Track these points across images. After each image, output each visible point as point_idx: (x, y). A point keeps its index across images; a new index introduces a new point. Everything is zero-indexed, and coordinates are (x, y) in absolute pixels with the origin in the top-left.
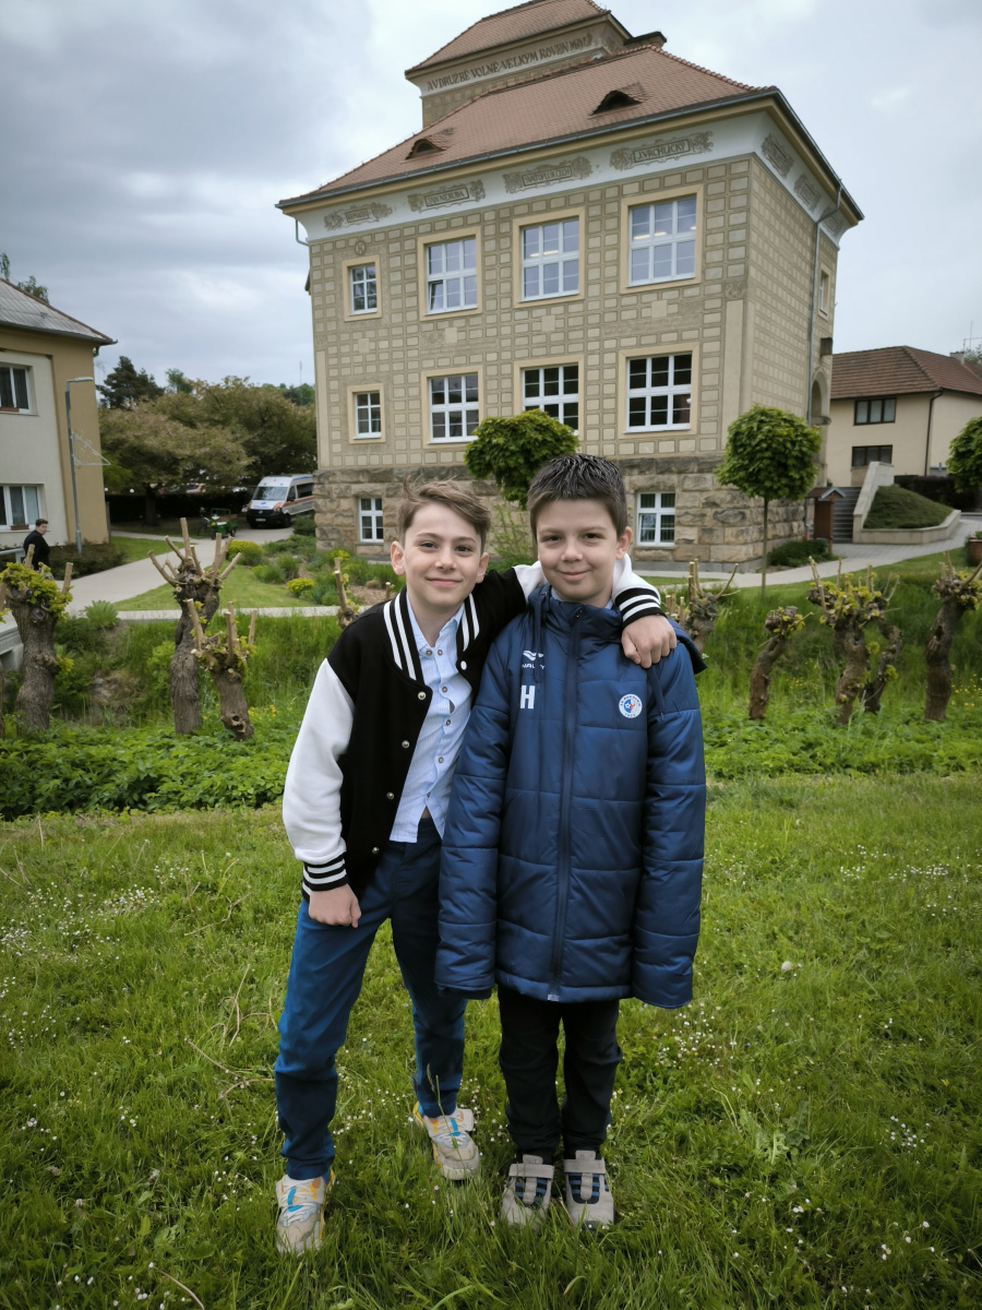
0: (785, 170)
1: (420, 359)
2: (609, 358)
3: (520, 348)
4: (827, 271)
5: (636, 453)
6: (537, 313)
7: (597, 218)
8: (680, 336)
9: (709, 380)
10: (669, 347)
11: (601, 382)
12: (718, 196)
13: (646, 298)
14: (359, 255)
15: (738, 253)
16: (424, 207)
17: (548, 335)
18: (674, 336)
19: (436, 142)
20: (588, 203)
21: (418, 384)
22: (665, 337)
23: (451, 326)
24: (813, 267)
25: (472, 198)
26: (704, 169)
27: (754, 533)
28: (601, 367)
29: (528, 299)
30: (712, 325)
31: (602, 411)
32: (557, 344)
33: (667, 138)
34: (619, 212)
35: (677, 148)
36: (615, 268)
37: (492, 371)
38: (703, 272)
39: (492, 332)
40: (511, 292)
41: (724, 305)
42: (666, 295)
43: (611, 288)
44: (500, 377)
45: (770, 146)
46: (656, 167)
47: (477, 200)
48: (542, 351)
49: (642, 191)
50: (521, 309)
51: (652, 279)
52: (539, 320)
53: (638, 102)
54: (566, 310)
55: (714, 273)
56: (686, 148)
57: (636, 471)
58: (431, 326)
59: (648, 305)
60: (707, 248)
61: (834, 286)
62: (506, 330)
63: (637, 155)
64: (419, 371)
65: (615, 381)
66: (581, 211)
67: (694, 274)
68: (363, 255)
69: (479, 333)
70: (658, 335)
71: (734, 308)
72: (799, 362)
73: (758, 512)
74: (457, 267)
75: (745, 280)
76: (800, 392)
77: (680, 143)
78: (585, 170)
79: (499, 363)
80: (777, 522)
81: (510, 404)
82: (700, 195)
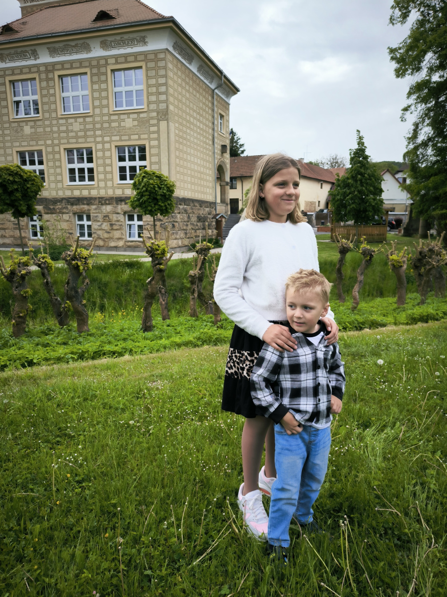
0: (189, 61)
1: (12, 141)
2: (107, 146)
3: (63, 138)
4: (223, 113)
5: (123, 194)
6: (70, 121)
7: (96, 74)
8: (139, 137)
9: (155, 159)
10: (135, 141)
11: (104, 158)
12: (152, 69)
13: (122, 117)
15: (163, 97)
16: (7, 61)
17: (76, 132)
18: (136, 137)
19: (17, 28)
20: (91, 67)
21: (12, 155)
22: (133, 137)
23: (27, 125)
24: (213, 110)
25: (33, 58)
26: (145, 54)
27: (181, 234)
28: (103, 150)
29: (66, 113)
30: (154, 132)
31: (105, 173)
32: (81, 137)
33: (126, 37)
34: (107, 72)
35: (131, 42)
36: (106, 101)
37: (50, 149)
38: (148, 106)
39: (48, 129)
40: (56, 109)
41: (158, 123)
42: (131, 116)
43: (105, 111)
44: (54, 153)
45: (177, 47)
46: (122, 51)
47: (35, 59)
48: (74, 140)
49: (117, 63)
50: (62, 118)
51: (124, 108)
52: (71, 124)
53: (114, 18)
54: (84, 120)
55: (153, 107)
56: (136, 43)
57: (123, 203)
58: (16, 124)
59: (124, 120)
60: (149, 94)
61: (228, 121)
62: (55, 129)
63: (113, 44)
64: (12, 147)
65: (111, 158)
66: (87, 70)
67: (144, 107)
69: (41, 130)
70: (129, 135)
71: (163, 124)
72: (208, 155)
73: (184, 224)
74: (28, 95)
75: (167, 111)
76: (210, 169)
77: (132, 40)
78: (88, 49)
79: (53, 145)
80: (197, 229)
81: (60, 167)
82: (144, 67)
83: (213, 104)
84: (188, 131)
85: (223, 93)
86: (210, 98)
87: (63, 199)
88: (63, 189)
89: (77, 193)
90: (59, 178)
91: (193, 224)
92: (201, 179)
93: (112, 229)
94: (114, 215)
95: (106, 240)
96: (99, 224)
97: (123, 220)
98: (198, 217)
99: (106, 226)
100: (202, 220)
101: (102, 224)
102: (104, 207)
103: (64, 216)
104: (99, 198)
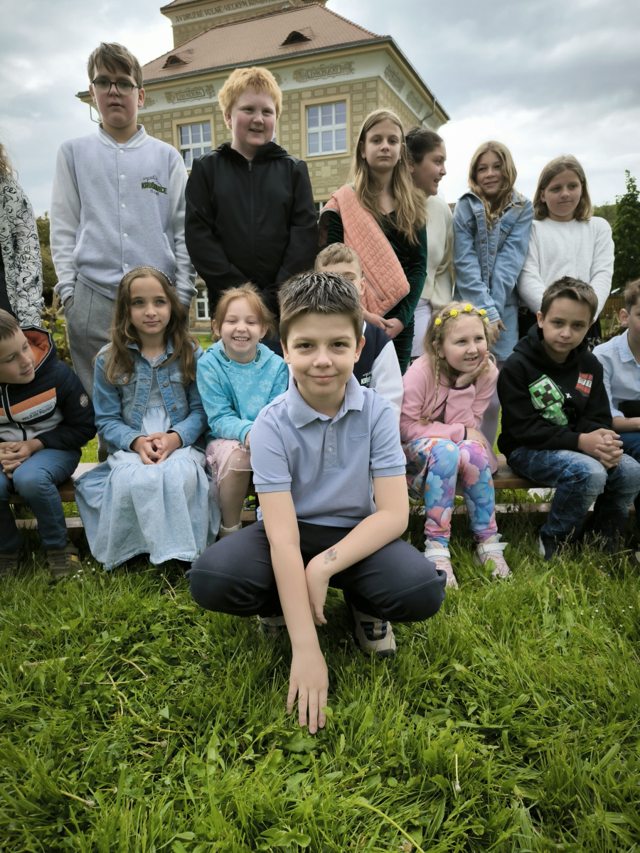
0: (400, 87)
7: (286, 113)
12: (359, 102)
13: (318, 164)
16: (176, 101)
19: (182, 57)
25: (207, 96)
26: (350, 84)
33: (327, 63)
34: (300, 109)
35: (334, 70)
42: (330, 163)
45: (389, 72)
46: (321, 82)
47: (210, 97)
49: (313, 96)
51: (320, 153)
53: (309, 40)
56: (339, 71)
59: (319, 169)
63: (310, 74)
67: (346, 151)
70: (326, 187)
74: (199, 141)
77: (335, 67)
82: (348, 101)
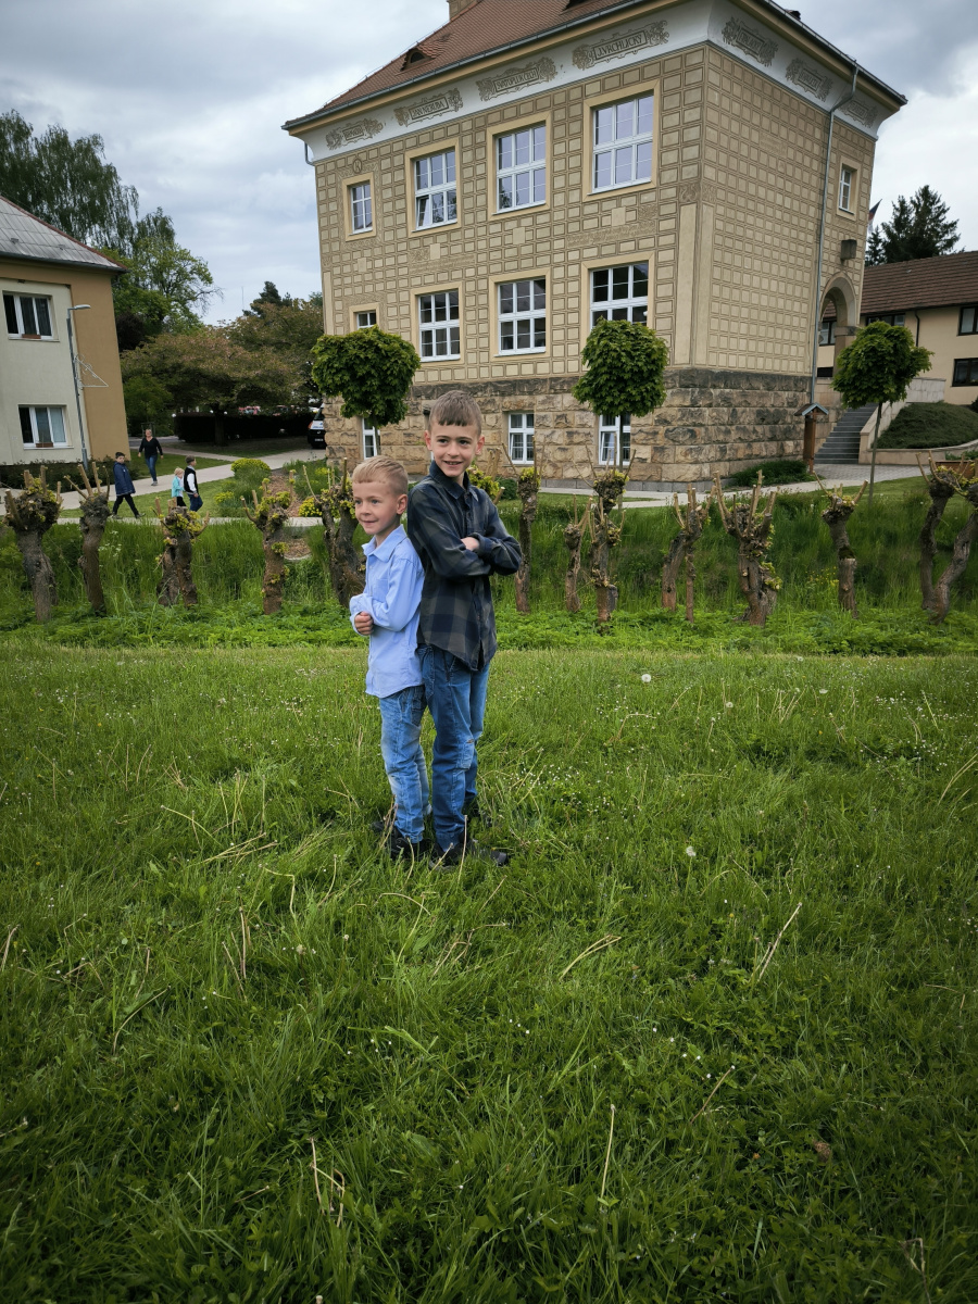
0: (767, 59)
1: (408, 277)
2: (573, 270)
3: (495, 262)
4: (852, 164)
6: (510, 225)
7: (562, 122)
8: (637, 245)
9: (664, 291)
10: (628, 256)
11: (566, 296)
12: (674, 91)
13: (606, 206)
14: (357, 173)
15: (692, 152)
16: (410, 120)
17: (518, 248)
18: (631, 245)
19: (428, 51)
20: (554, 107)
21: (409, 303)
22: (624, 247)
23: (435, 242)
24: (824, 161)
25: (451, 108)
26: (658, 60)
27: (711, 452)
28: (565, 280)
29: (502, 211)
30: (667, 233)
31: (567, 327)
32: (526, 257)
33: (623, 31)
34: (582, 113)
35: (634, 41)
36: (578, 175)
37: (471, 286)
38: (659, 176)
39: (470, 247)
40: (487, 205)
41: (678, 211)
42: (625, 202)
43: (574, 196)
44: (477, 293)
45: (735, 32)
46: (615, 63)
47: (456, 109)
48: (514, 265)
49: (604, 90)
50: (494, 222)
51: (612, 186)
52: (511, 232)
54: (534, 222)
55: (670, 176)
56: (643, 41)
58: (418, 242)
59: (608, 213)
60: (663, 149)
61: (869, 182)
62: (482, 245)
63: (598, 52)
64: (407, 289)
65: (578, 295)
66: (546, 116)
67: (649, 178)
68: (359, 173)
69: (458, 249)
70: (617, 244)
71: (688, 212)
72: (800, 268)
73: (719, 430)
74: (440, 182)
75: (698, 183)
76: (802, 300)
77: (636, 36)
78: (550, 72)
79: (477, 278)
80: (755, 441)
81: (486, 320)
82: (657, 92)
83: (825, 145)
84: (750, 219)
85: (857, 116)
86: (818, 135)
87: (487, 384)
88: (488, 364)
89: (512, 372)
90: (483, 342)
91: (744, 430)
92: (776, 326)
93: (571, 443)
94: (577, 413)
95: (559, 465)
96: (548, 432)
97: (591, 423)
98: (759, 413)
99: (560, 437)
100: (770, 420)
101: (553, 432)
102: (559, 397)
103: (488, 416)
104: (551, 379)
